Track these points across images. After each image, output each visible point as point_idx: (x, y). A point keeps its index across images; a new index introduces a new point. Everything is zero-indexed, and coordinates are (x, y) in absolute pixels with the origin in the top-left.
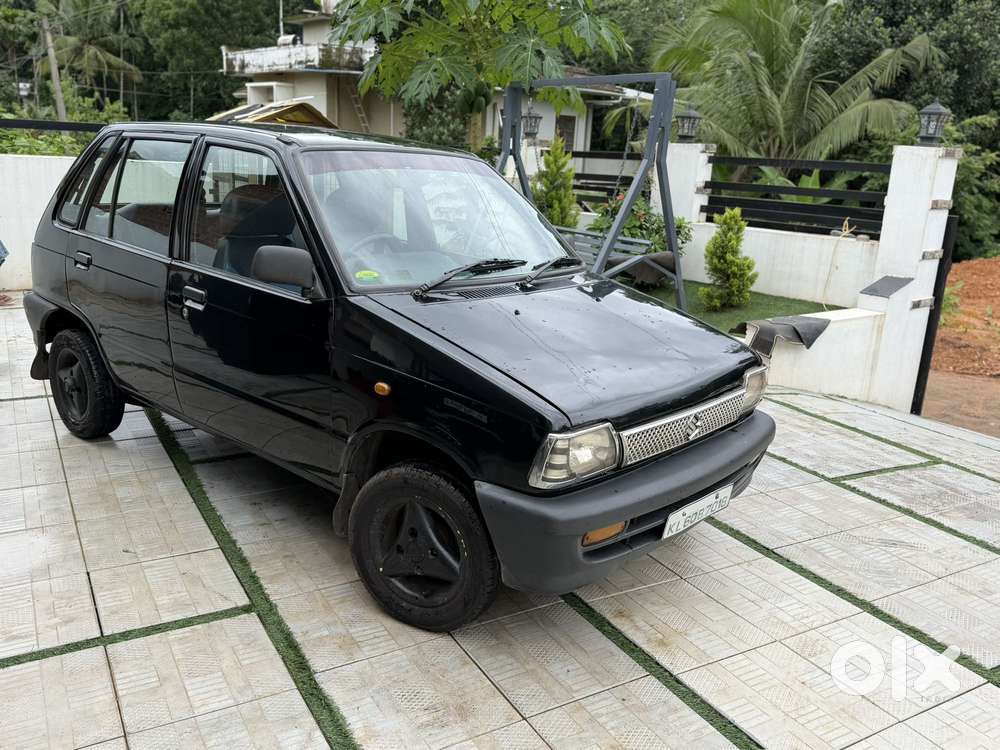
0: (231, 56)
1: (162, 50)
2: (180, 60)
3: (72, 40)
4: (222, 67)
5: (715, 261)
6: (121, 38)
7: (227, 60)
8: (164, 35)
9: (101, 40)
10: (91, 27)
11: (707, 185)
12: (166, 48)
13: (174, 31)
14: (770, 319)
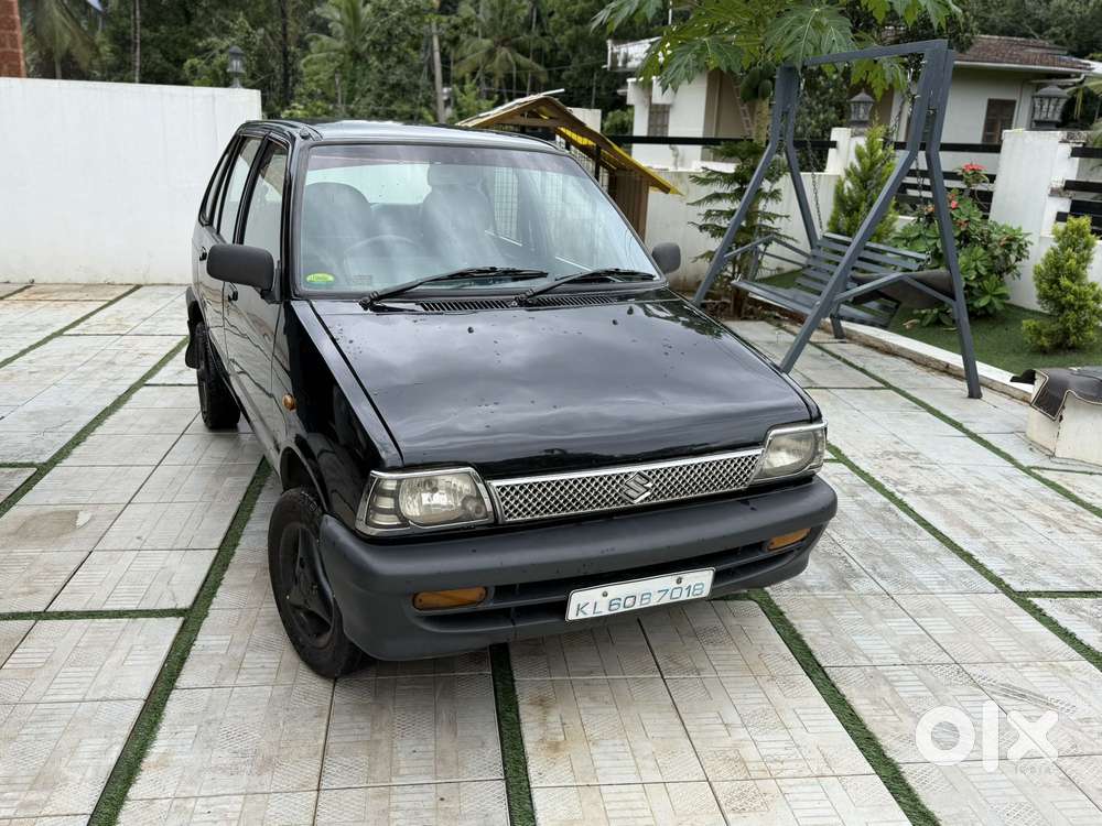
0: (615, 50)
1: (565, 48)
2: (582, 58)
3: (487, 43)
4: (606, 63)
5: (1045, 285)
6: (531, 38)
7: (612, 54)
8: (570, 32)
9: (514, 40)
10: (505, 28)
11: (1070, 186)
12: (569, 46)
13: (579, 27)
14: (1075, 369)
